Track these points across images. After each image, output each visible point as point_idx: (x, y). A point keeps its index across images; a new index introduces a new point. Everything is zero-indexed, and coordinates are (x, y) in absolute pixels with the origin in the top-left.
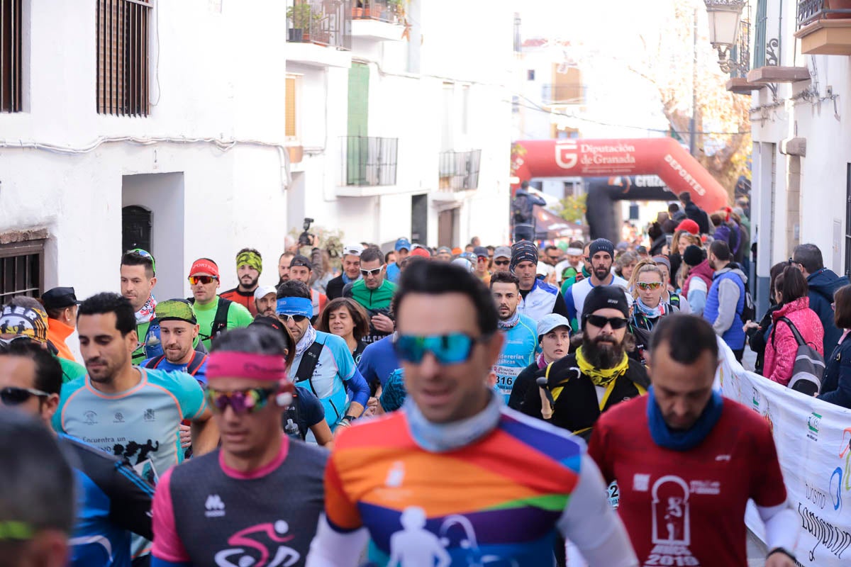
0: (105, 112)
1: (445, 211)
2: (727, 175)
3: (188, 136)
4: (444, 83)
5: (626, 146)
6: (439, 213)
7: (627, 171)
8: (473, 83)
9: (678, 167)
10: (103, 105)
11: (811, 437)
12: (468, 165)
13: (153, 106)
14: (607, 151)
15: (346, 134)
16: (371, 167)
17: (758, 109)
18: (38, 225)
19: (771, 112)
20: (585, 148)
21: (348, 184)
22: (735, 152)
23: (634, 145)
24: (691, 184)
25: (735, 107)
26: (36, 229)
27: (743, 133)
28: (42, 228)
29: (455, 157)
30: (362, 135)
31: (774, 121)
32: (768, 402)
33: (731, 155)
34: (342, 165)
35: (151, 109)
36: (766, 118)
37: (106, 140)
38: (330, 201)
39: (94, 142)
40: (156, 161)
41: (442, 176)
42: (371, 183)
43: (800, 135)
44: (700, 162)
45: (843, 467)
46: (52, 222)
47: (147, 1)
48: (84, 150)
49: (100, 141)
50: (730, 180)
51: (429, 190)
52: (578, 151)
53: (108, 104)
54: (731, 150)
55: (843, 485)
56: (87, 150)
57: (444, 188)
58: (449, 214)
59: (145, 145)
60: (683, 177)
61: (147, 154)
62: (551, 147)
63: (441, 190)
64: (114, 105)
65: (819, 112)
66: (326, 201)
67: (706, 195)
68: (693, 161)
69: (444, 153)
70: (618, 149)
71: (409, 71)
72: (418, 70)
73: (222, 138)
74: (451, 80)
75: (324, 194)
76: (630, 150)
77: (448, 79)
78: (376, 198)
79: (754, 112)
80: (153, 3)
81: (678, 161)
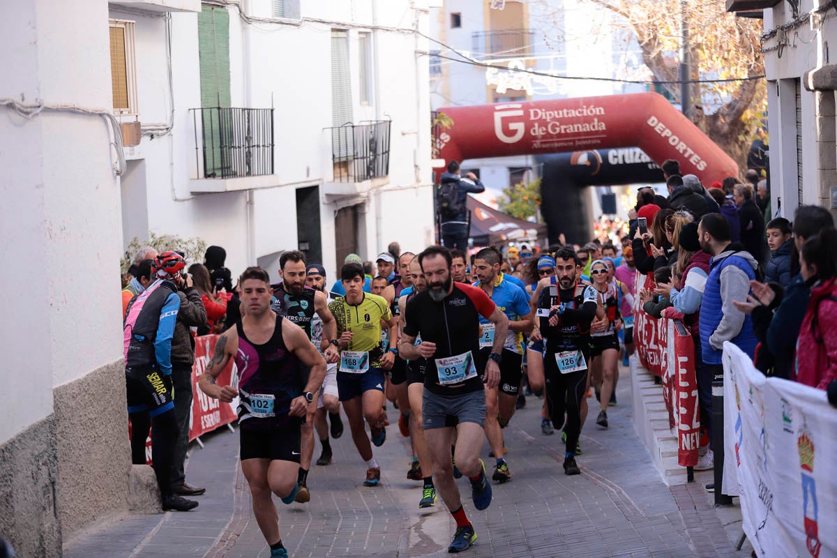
1: (344, 209)
2: (737, 140)
4: (333, 30)
5: (592, 108)
6: (335, 212)
7: (594, 142)
8: (375, 29)
9: (667, 133)
12: (373, 145)
14: (566, 116)
15: (198, 105)
16: (237, 150)
17: (773, 34)
19: (791, 36)
20: (536, 114)
21: (206, 176)
22: (746, 107)
23: (604, 106)
24: (686, 155)
25: (742, 42)
27: (757, 78)
29: (353, 132)
30: (221, 106)
31: (795, 46)
32: (804, 416)
33: (740, 112)
34: (197, 149)
36: (784, 45)
38: (184, 200)
41: (337, 161)
42: (238, 172)
43: (832, 62)
44: (696, 124)
50: (741, 147)
51: (320, 180)
52: (524, 118)
54: (740, 105)
57: (340, 177)
58: (350, 212)
60: (674, 147)
62: (490, 112)
63: (338, 180)
66: (176, 200)
67: (706, 168)
68: (688, 123)
69: (339, 128)
70: (579, 112)
71: (283, 15)
72: (296, 14)
73: (23, 100)
74: (343, 25)
75: (173, 190)
76: (598, 113)
77: (338, 24)
78: (248, 191)
79: (767, 39)
81: (664, 124)
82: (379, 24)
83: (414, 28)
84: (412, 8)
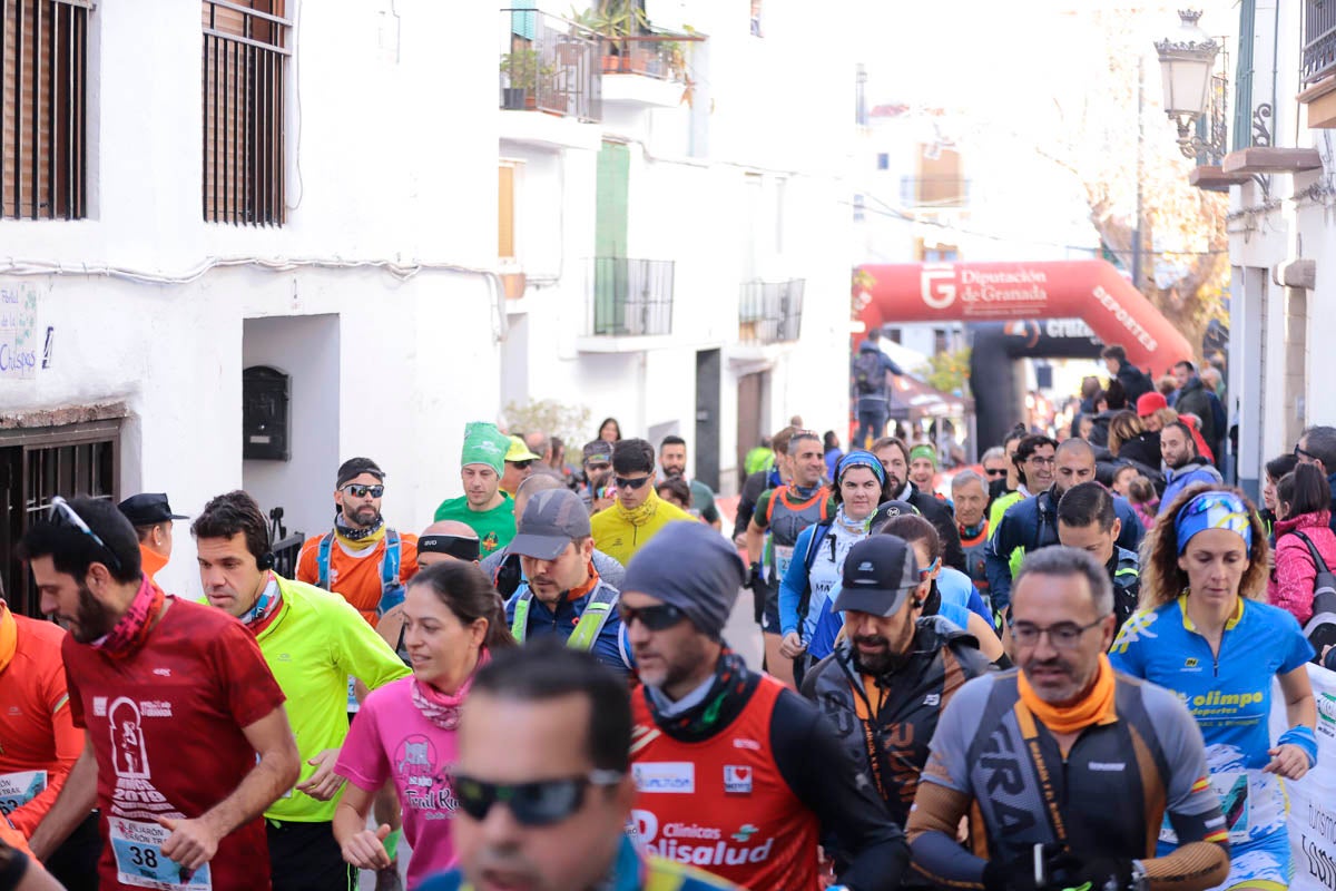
0: (216, 220)
1: (748, 376)
2: (1191, 318)
3: (347, 257)
4: (747, 174)
5: (1032, 273)
6: (739, 378)
7: (1032, 312)
8: (792, 174)
9: (1114, 306)
10: (213, 209)
11: (1326, 732)
12: (785, 304)
13: (292, 209)
14: (1002, 280)
16: (632, 306)
17: (1240, 214)
18: (111, 397)
19: (1260, 220)
20: (969, 276)
21: (597, 333)
22: (1203, 282)
23: (1045, 271)
24: (1135, 333)
25: (1203, 211)
26: (108, 403)
27: (1216, 253)
28: (117, 401)
29: (763, 290)
30: (617, 256)
31: (1264, 233)
33: (1196, 288)
34: (587, 302)
35: (288, 215)
36: (1253, 230)
37: (218, 264)
38: (569, 360)
39: (198, 266)
40: (295, 297)
41: (743, 320)
42: (632, 331)
43: (1306, 256)
44: (1148, 297)
46: (133, 392)
47: (282, 46)
48: (184, 279)
49: (208, 264)
50: (1196, 326)
51: (723, 342)
52: (956, 281)
53: (221, 207)
54: (1197, 280)
56: (188, 279)
57: (746, 339)
58: (754, 379)
59: (278, 272)
60: (1120, 323)
61: (283, 282)
62: (915, 273)
63: (743, 343)
64: (230, 208)
66: (562, 360)
67: (1156, 349)
68: (1138, 297)
69: (747, 284)
70: (1019, 278)
71: (692, 156)
72: (704, 154)
73: (399, 260)
74: (758, 169)
76: (1038, 280)
77: (752, 167)
78: (641, 355)
79: (1233, 219)
80: (291, 50)
81: (1113, 296)
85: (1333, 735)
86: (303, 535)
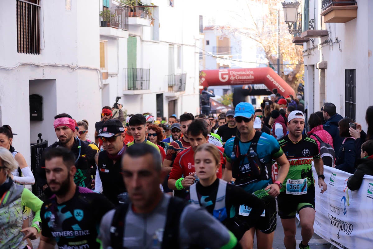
0: (21, 52)
1: (171, 101)
2: (294, 83)
3: (58, 63)
4: (170, 45)
5: (249, 71)
6: (168, 102)
7: (250, 82)
8: (182, 45)
9: (273, 80)
10: (20, 49)
11: (331, 185)
12: (181, 81)
14: (241, 74)
15: (126, 67)
16: (138, 81)
17: (306, 51)
19: (312, 51)
20: (232, 73)
21: (128, 89)
22: (297, 73)
23: (253, 71)
24: (278, 87)
25: (297, 53)
27: (301, 64)
29: (175, 77)
30: (134, 68)
31: (313, 55)
33: (295, 74)
34: (126, 81)
35: (41, 51)
36: (310, 54)
37: (22, 64)
39: (16, 65)
40: (44, 74)
41: (169, 86)
42: (138, 88)
43: (325, 60)
44: (282, 77)
45: (346, 196)
47: (39, 4)
48: (12, 68)
49: (19, 64)
50: (295, 85)
51: (164, 91)
52: (228, 74)
53: (22, 49)
54: (295, 72)
55: (347, 204)
56: (14, 68)
57: (170, 91)
58: (173, 102)
59: (39, 67)
60: (274, 85)
61: (40, 71)
62: (217, 72)
63: (169, 92)
64: (25, 50)
65: (332, 49)
67: (284, 92)
68: (279, 77)
69: (170, 75)
70: (246, 73)
71: (154, 39)
72: (158, 39)
73: (72, 65)
74: (172, 43)
75: (118, 93)
76: (251, 73)
77: (171, 43)
78: (141, 95)
79: (305, 52)
80: (41, 5)
81: (272, 77)
82: (183, 43)
83: (194, 45)
84: (194, 39)
85: (333, 185)
86: (47, 141)
